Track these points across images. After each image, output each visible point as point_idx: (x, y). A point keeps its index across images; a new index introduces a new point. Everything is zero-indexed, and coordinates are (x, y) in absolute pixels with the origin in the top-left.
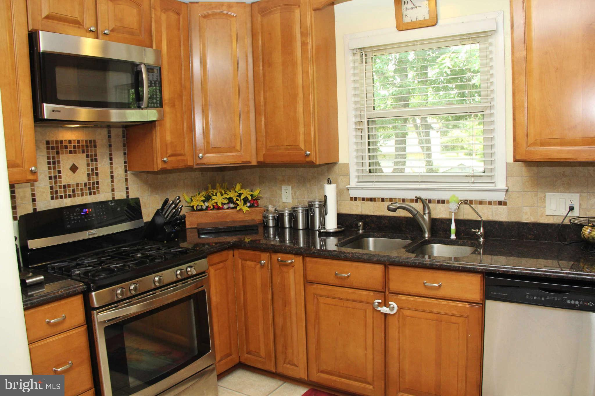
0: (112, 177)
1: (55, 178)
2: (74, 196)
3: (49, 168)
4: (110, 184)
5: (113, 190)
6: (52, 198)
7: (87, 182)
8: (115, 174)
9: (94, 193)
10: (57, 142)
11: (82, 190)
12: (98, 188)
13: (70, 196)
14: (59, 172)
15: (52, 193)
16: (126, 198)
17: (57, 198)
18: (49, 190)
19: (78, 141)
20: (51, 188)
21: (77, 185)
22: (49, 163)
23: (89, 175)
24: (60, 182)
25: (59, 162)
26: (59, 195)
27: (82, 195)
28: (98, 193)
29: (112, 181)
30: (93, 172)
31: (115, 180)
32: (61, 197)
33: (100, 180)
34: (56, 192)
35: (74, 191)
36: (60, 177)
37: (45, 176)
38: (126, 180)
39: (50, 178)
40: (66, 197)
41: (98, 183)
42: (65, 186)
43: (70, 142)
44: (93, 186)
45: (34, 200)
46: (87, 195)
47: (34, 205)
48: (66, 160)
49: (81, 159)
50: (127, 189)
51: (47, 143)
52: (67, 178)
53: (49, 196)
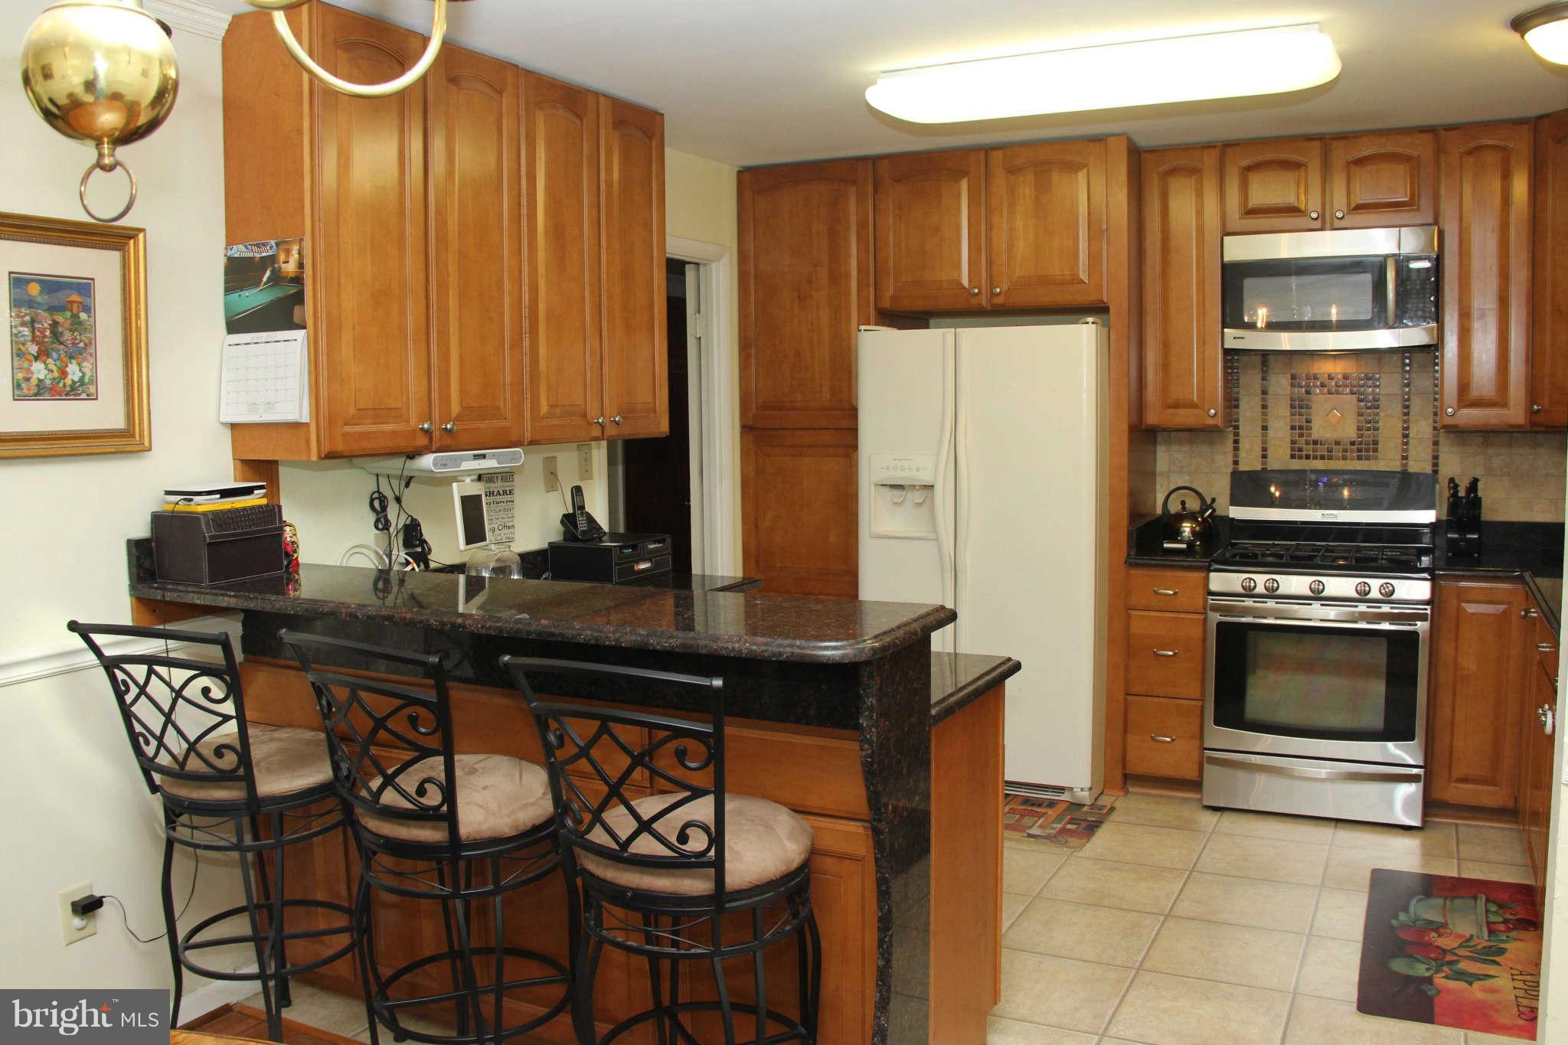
0: (1406, 436)
1: (1300, 429)
2: (1330, 458)
3: (1293, 414)
4: (1400, 447)
5: (1405, 458)
6: (1293, 457)
7: (1356, 439)
8: (1412, 433)
9: (1368, 458)
10: (1308, 378)
11: (1345, 451)
12: (1375, 450)
13: (1322, 458)
14: (1309, 421)
15: (1292, 449)
17: (1300, 457)
18: (1289, 445)
19: (1345, 377)
20: (1293, 442)
21: (1337, 443)
22: (1292, 406)
23: (1359, 429)
24: (1310, 435)
25: (1308, 407)
26: (1304, 453)
27: (1344, 458)
28: (1376, 458)
29: (1405, 443)
30: (1369, 424)
31: (1412, 442)
32: (1308, 457)
33: (1381, 440)
34: (1300, 450)
35: (1329, 451)
36: (1309, 428)
37: (1286, 424)
38: (1436, 443)
39: (1293, 428)
40: (1315, 458)
41: (1376, 443)
42: (1315, 442)
43: (1330, 378)
44: (1366, 447)
45: (1264, 457)
46: (1352, 459)
47: (1264, 463)
48: (1320, 402)
49: (1349, 401)
50: (1436, 458)
51: (1293, 377)
52: (1318, 431)
53: (1289, 452)
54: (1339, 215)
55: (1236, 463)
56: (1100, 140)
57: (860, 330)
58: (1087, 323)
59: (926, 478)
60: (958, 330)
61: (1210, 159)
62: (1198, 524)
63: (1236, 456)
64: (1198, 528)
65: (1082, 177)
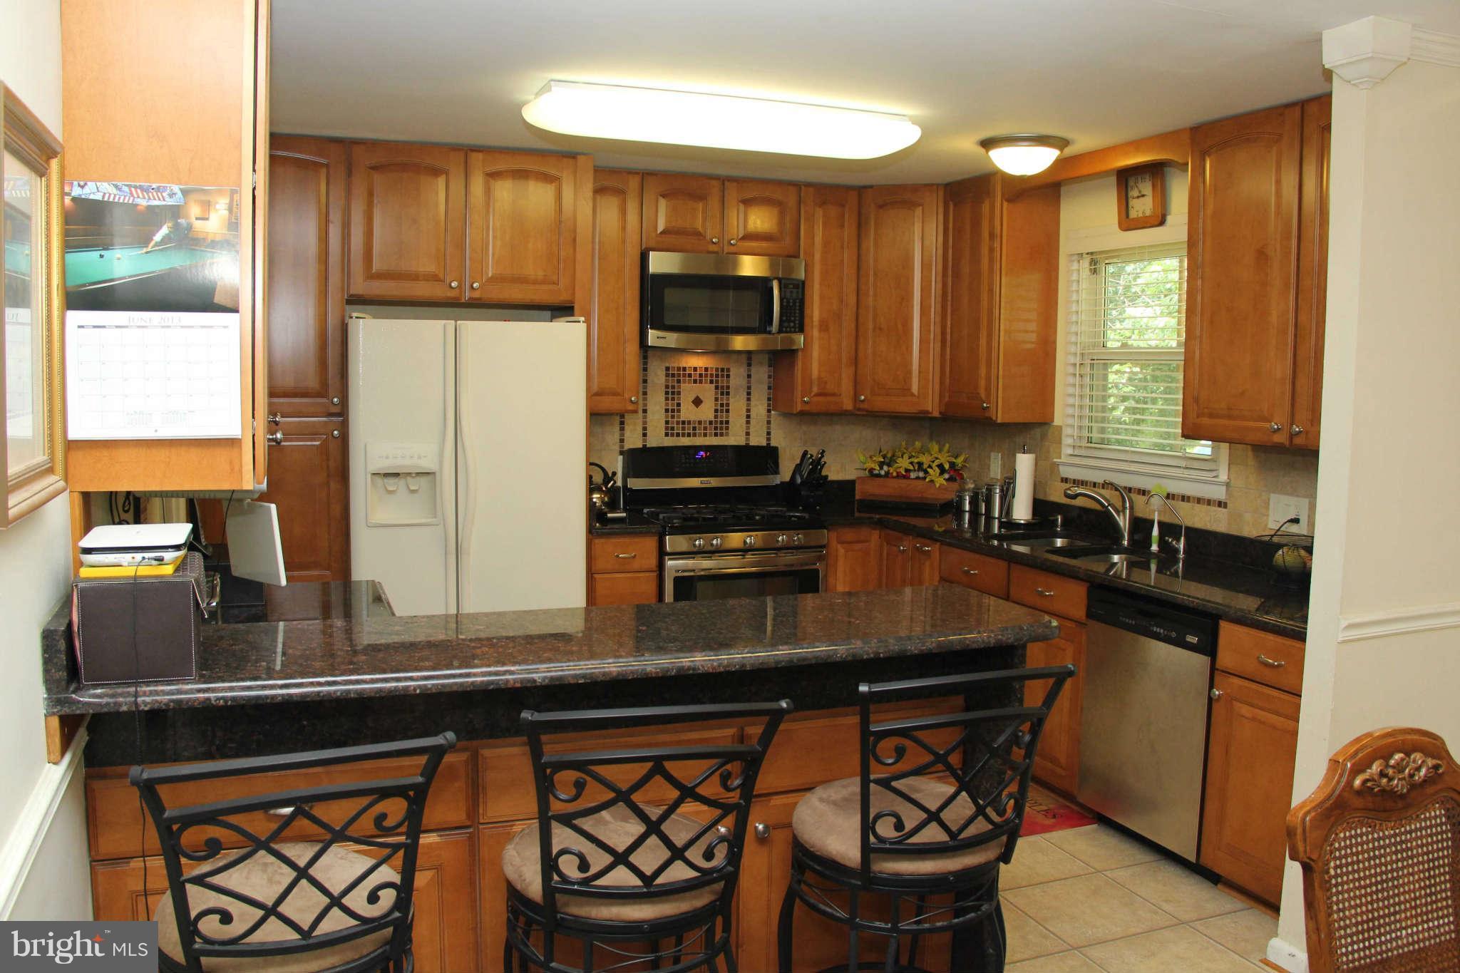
0: (748, 417)
1: (673, 411)
2: (695, 435)
3: (667, 399)
4: (744, 425)
5: (748, 434)
6: (667, 435)
7: (713, 420)
8: (753, 414)
9: (722, 435)
10: (679, 369)
11: (705, 428)
12: (727, 428)
13: (689, 435)
14: (679, 405)
15: (667, 428)
16: (765, 445)
17: (672, 435)
18: (664, 425)
19: (706, 369)
20: (667, 422)
21: (700, 422)
22: (667, 393)
23: (716, 411)
24: (679, 417)
25: (679, 393)
26: (675, 431)
27: (705, 435)
28: (727, 434)
29: (748, 422)
30: (722, 408)
31: (752, 421)
32: (678, 435)
33: (731, 419)
34: (673, 429)
35: (694, 429)
36: (679, 411)
37: (661, 408)
38: (769, 422)
39: (667, 411)
40: (683, 435)
41: (727, 422)
42: (683, 422)
43: (695, 369)
44: (720, 426)
45: (645, 435)
46: (711, 435)
47: (645, 441)
48: (688, 391)
49: (707, 392)
50: (769, 433)
51: (667, 369)
52: (688, 412)
53: (663, 432)
55: (622, 441)
56: (573, 156)
57: (352, 317)
58: (579, 322)
60: (459, 322)
61: (634, 183)
62: (606, 493)
63: (622, 435)
64: (606, 499)
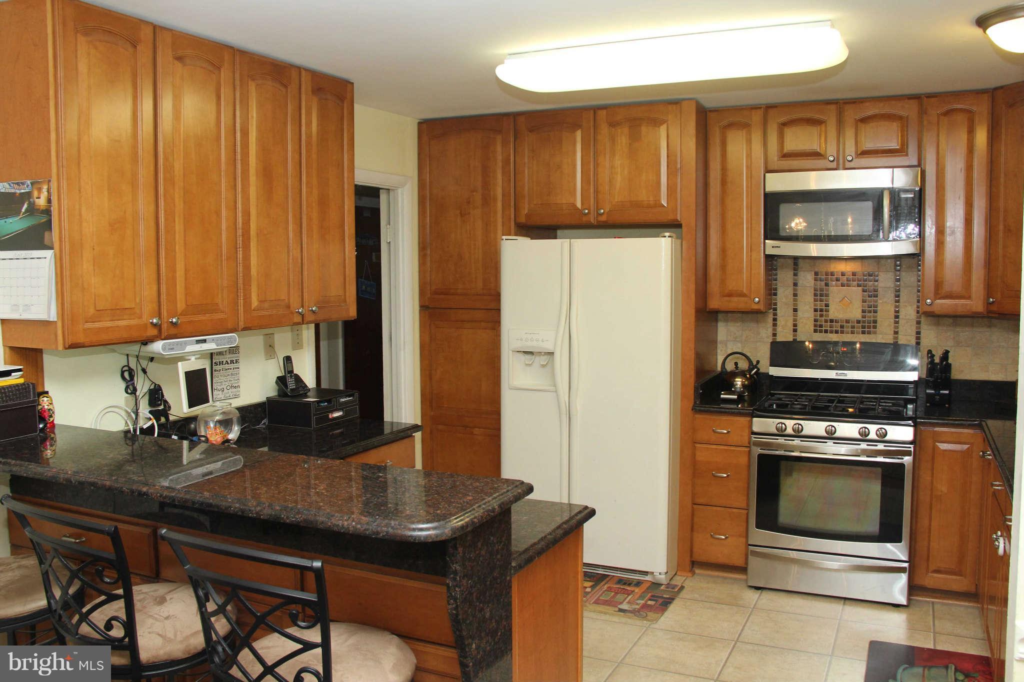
0: (897, 317)
1: (821, 311)
2: (842, 332)
3: (815, 300)
4: (893, 325)
5: (896, 333)
6: (815, 331)
7: (861, 319)
8: (902, 315)
9: (869, 333)
10: (827, 274)
11: (853, 327)
12: (875, 327)
13: (837, 332)
14: (827, 305)
15: (815, 326)
17: (821, 332)
18: (813, 323)
19: (854, 274)
20: (816, 321)
21: (847, 321)
22: (815, 295)
23: (863, 311)
24: (828, 316)
25: (827, 295)
26: (824, 329)
27: (853, 333)
28: (875, 333)
29: (896, 322)
30: (870, 309)
31: (902, 322)
32: (826, 331)
33: (879, 319)
34: (821, 326)
35: (842, 327)
36: (827, 311)
37: (810, 308)
38: (919, 323)
39: (816, 310)
40: (831, 332)
41: (875, 322)
42: (832, 321)
43: (843, 274)
44: (868, 325)
45: (795, 331)
46: (858, 333)
47: (795, 336)
48: (836, 293)
49: (856, 292)
50: (918, 333)
51: (816, 274)
52: (835, 312)
53: (812, 328)
54: (850, 158)
55: (774, 335)
56: (676, 102)
57: (503, 239)
58: (665, 237)
59: (549, 347)
60: (572, 240)
61: (757, 117)
62: (747, 379)
63: (774, 330)
64: (746, 383)
65: (663, 130)
